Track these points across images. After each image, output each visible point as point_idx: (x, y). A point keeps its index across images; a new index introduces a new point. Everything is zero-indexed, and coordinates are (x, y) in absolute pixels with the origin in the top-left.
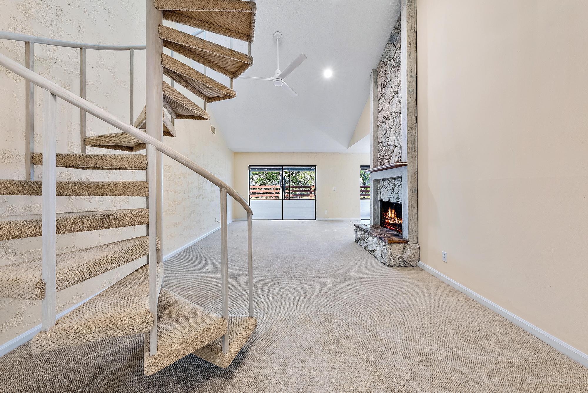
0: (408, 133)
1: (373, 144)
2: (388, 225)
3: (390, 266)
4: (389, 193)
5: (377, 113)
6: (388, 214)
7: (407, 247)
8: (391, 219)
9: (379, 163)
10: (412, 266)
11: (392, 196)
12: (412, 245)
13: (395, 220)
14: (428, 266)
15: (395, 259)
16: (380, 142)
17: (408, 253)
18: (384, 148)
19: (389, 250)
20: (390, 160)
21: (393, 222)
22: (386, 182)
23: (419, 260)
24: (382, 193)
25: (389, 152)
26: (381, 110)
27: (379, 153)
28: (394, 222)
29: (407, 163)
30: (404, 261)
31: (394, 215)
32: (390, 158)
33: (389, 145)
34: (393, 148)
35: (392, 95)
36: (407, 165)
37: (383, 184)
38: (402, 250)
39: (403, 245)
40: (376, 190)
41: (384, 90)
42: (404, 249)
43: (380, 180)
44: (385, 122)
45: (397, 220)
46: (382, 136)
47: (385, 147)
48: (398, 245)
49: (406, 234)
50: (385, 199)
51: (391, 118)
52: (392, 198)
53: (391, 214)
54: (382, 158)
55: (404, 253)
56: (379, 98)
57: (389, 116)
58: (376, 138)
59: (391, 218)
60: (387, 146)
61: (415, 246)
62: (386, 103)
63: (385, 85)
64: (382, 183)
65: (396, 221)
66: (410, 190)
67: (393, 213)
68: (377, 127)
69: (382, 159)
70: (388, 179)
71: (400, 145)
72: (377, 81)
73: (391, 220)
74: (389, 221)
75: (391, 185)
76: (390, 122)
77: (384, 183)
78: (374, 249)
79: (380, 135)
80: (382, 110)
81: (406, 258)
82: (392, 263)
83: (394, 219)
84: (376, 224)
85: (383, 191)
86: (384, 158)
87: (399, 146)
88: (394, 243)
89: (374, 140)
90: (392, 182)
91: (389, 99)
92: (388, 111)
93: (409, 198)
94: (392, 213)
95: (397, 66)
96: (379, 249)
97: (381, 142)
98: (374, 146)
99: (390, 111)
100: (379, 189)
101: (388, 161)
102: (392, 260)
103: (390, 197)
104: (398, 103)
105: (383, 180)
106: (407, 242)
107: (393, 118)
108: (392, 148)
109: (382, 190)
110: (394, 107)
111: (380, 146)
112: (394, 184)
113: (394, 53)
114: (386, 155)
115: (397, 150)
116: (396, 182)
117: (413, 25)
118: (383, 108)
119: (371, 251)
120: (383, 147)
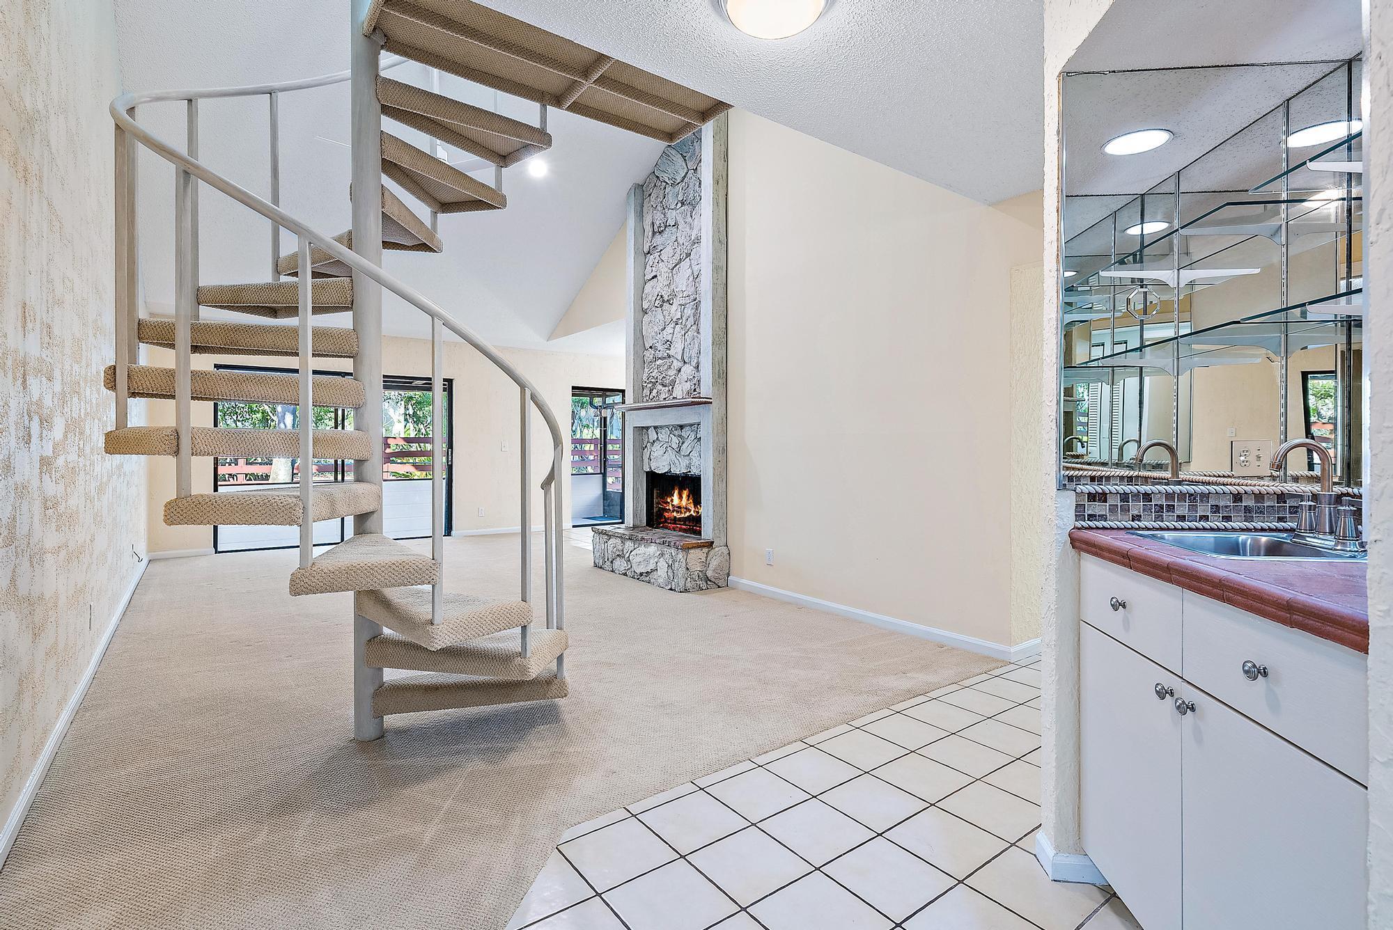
0: (713, 343)
1: (634, 348)
2: (669, 523)
3: (686, 591)
4: (671, 455)
5: (642, 282)
6: (672, 501)
7: (712, 553)
8: (679, 509)
9: (646, 392)
10: (719, 587)
11: (677, 461)
12: (718, 549)
13: (690, 511)
14: (744, 581)
15: (694, 576)
16: (647, 346)
17: (714, 563)
18: (660, 362)
19: (684, 561)
20: (673, 388)
21: (683, 515)
22: (663, 433)
23: (728, 575)
24: (654, 455)
25: (672, 372)
26: (651, 279)
27: (646, 370)
28: (687, 514)
29: (711, 399)
30: (707, 579)
31: (688, 500)
32: (673, 383)
33: (669, 356)
34: (680, 364)
35: (677, 257)
36: (711, 403)
37: (656, 437)
38: (704, 559)
39: (706, 550)
40: (640, 448)
41: (658, 240)
42: (707, 557)
43: (647, 428)
44: (661, 306)
45: (693, 509)
46: (653, 334)
47: (660, 358)
48: (698, 551)
49: (707, 531)
50: (661, 467)
51: (676, 302)
52: (678, 464)
53: (678, 499)
54: (652, 380)
55: (706, 564)
56: (646, 250)
57: (670, 297)
58: (639, 336)
59: (679, 507)
60: (665, 358)
61: (724, 550)
62: (663, 269)
63: (662, 229)
64: (652, 435)
65: (692, 512)
66: (716, 449)
67: (684, 496)
68: (641, 313)
69: (654, 384)
70: (667, 426)
71: (696, 361)
72: (642, 211)
73: (677, 512)
74: (675, 514)
75: (675, 440)
76: (674, 311)
77: (657, 434)
78: (652, 566)
79: (649, 331)
80: (653, 278)
81: (709, 574)
82: (689, 585)
83: (686, 508)
84: (638, 523)
85: (657, 450)
86: (657, 382)
87: (694, 364)
88: (693, 548)
89: (636, 339)
90: (676, 433)
91: (671, 262)
92: (669, 285)
93: (714, 463)
94: (681, 497)
95: (690, 203)
96: (663, 565)
97: (651, 347)
98: (636, 353)
99: (672, 287)
100: (646, 446)
101: (667, 388)
102: (689, 579)
103: (672, 464)
104: (691, 279)
105: (655, 428)
106: (710, 545)
107: (681, 305)
108: (676, 364)
109: (653, 449)
110: (682, 281)
111: (649, 355)
112: (680, 436)
113: (683, 175)
114: (664, 377)
115: (688, 370)
116: (685, 433)
117: (723, 146)
118: (656, 276)
119: (641, 574)
120: (656, 359)
